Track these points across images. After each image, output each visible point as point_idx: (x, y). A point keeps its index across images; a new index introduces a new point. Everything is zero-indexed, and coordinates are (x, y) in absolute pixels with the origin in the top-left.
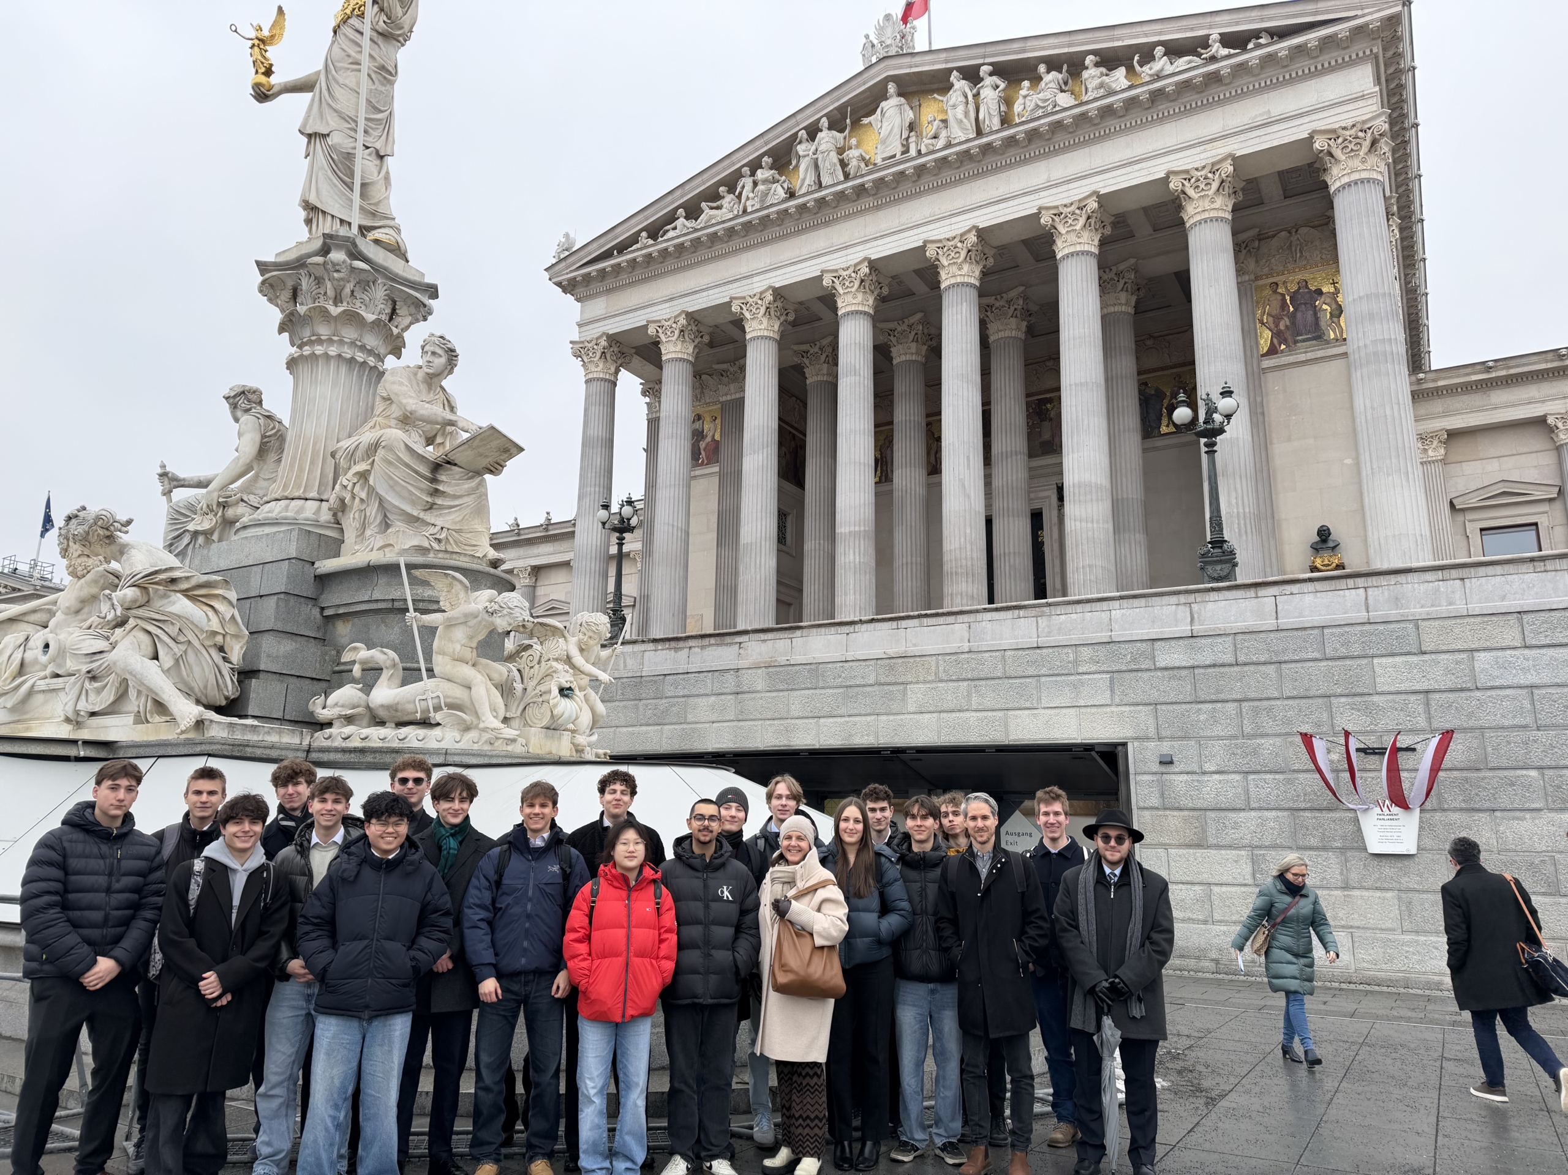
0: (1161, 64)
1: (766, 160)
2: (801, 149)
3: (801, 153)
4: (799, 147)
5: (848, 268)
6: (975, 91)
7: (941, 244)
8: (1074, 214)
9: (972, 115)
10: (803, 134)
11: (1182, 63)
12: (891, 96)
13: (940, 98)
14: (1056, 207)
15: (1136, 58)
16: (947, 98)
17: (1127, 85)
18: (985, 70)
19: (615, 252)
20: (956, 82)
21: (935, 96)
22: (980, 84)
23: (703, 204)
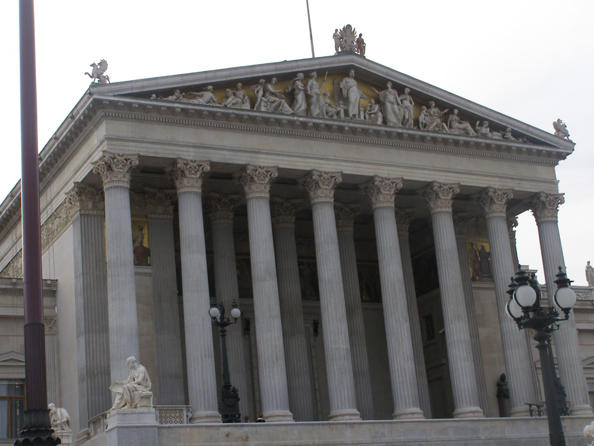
0: (485, 130)
1: (274, 79)
2: (299, 84)
3: (300, 87)
4: (297, 82)
5: (328, 173)
6: (401, 98)
7: (383, 180)
8: (447, 190)
9: (402, 114)
10: (301, 75)
11: (497, 135)
12: (352, 77)
13: (377, 92)
14: (440, 183)
15: (478, 123)
16: (382, 93)
17: (475, 134)
18: (407, 91)
19: (154, 96)
20: (390, 88)
21: (373, 88)
22: (402, 97)
23: (228, 90)
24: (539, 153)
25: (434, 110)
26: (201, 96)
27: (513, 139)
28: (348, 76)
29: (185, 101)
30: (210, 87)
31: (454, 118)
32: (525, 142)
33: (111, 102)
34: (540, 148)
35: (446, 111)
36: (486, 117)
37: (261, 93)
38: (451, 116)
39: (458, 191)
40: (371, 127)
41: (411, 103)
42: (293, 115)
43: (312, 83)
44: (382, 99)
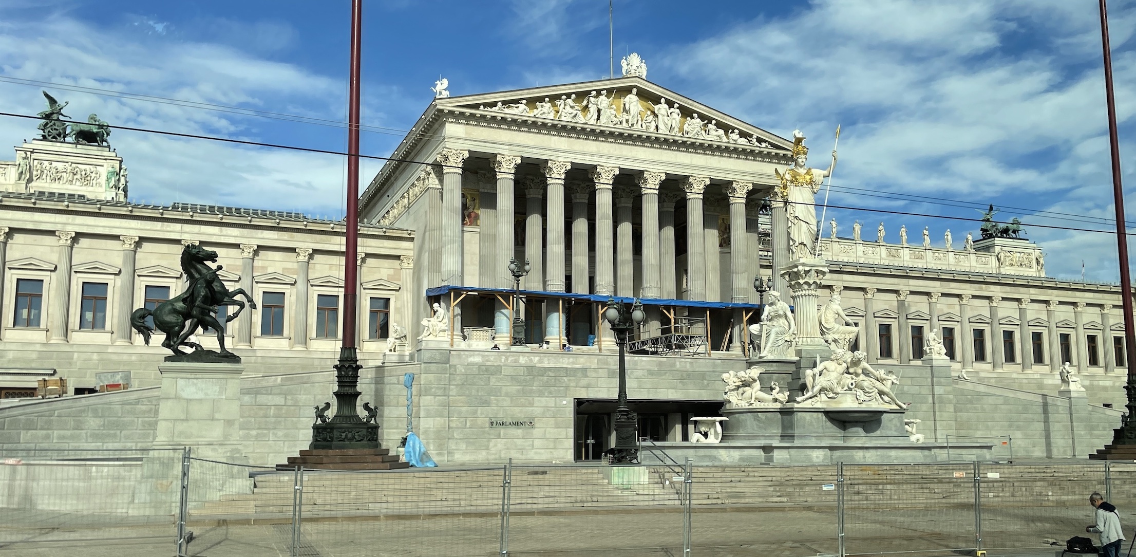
0: (734, 136)
1: (573, 96)
2: (592, 99)
3: (593, 102)
6: (671, 112)
7: (650, 173)
8: (700, 182)
9: (670, 123)
10: (594, 93)
11: (743, 141)
12: (634, 94)
13: (653, 106)
14: (695, 177)
15: (730, 131)
16: (656, 107)
17: (727, 140)
18: (677, 105)
19: (482, 107)
20: (663, 103)
21: (650, 103)
22: (672, 110)
23: (538, 103)
24: (777, 154)
25: (697, 121)
26: (518, 107)
27: (757, 144)
28: (631, 93)
29: (506, 110)
30: (524, 101)
31: (711, 126)
32: (766, 147)
33: (450, 111)
34: (778, 151)
35: (706, 122)
36: (737, 127)
37: (562, 106)
38: (709, 125)
39: (709, 183)
40: (644, 134)
41: (678, 115)
42: (586, 124)
43: (602, 100)
44: (656, 112)
